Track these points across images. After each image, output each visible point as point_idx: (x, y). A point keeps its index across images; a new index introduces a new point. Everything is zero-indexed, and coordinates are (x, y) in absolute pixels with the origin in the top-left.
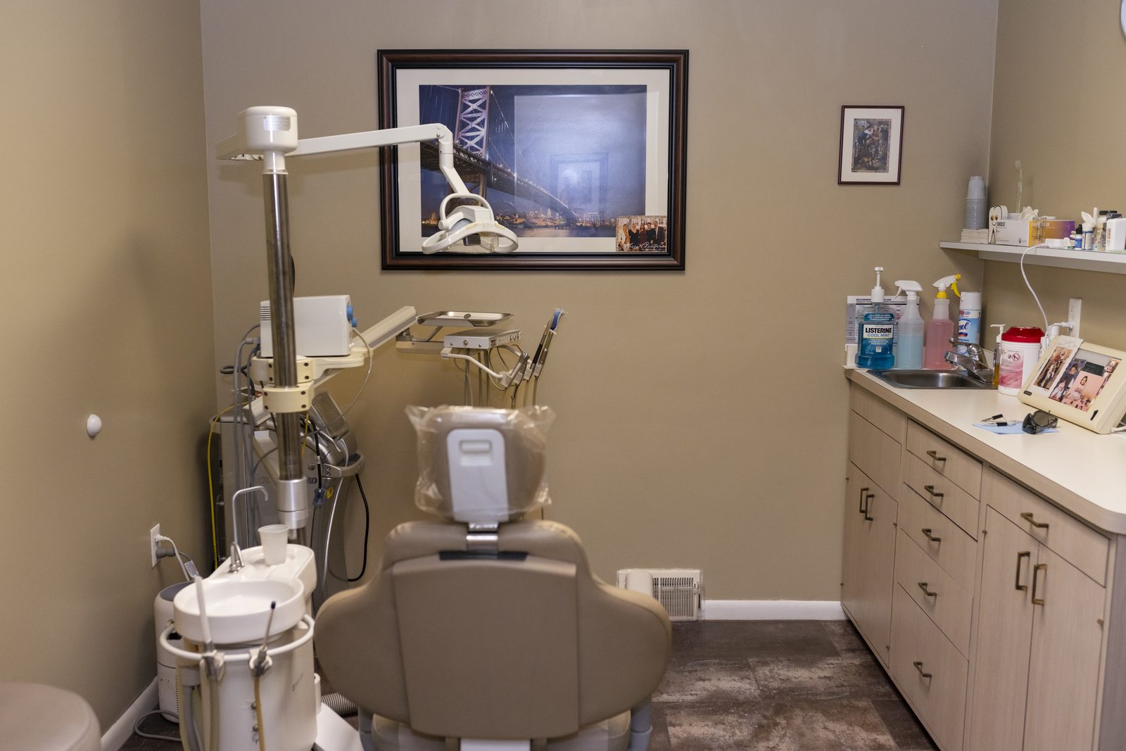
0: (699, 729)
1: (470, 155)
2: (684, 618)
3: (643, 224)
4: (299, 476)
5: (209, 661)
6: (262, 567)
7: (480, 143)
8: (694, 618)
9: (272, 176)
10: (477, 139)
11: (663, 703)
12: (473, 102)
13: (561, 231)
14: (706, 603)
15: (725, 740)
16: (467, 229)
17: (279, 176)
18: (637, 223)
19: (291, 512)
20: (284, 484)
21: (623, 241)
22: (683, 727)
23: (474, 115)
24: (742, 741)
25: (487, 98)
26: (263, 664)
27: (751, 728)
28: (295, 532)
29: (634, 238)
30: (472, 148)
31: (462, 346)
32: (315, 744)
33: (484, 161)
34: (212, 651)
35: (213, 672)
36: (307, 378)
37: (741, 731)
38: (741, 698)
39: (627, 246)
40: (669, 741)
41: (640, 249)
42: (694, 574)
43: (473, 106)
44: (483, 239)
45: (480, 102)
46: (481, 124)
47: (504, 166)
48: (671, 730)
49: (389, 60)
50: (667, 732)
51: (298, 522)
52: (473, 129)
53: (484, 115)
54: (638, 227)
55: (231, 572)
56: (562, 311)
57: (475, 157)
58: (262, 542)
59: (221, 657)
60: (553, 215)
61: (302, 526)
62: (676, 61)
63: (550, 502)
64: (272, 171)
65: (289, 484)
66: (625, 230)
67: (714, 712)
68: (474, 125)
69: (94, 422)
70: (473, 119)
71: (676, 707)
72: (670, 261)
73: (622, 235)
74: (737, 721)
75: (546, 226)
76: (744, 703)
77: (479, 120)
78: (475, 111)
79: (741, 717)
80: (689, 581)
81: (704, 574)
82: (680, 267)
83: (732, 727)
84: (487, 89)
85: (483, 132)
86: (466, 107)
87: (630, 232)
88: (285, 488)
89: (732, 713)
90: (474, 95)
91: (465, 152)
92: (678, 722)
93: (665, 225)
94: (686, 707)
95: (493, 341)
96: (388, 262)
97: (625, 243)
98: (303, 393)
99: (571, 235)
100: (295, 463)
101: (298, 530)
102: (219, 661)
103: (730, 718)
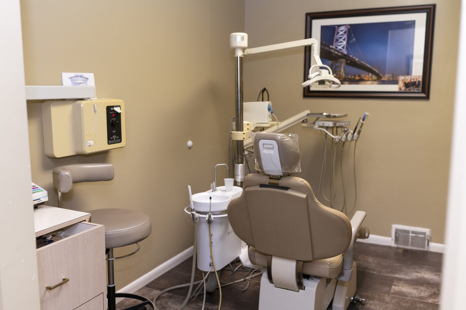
0: (406, 289)
1: (339, 52)
2: (421, 249)
3: (411, 79)
4: (242, 163)
5: (193, 215)
6: (224, 192)
7: (343, 47)
8: (426, 249)
9: (237, 57)
10: (342, 46)
11: (395, 277)
12: (341, 31)
13: (375, 82)
14: (432, 244)
15: (415, 295)
16: (318, 78)
17: (240, 57)
18: (408, 79)
19: (238, 175)
20: (237, 165)
21: (402, 86)
22: (399, 287)
23: (342, 36)
24: (423, 297)
25: (347, 29)
26: (210, 219)
27: (430, 293)
28: (240, 183)
29: (407, 85)
30: (340, 50)
31: (322, 125)
32: (239, 257)
33: (344, 55)
34: (194, 212)
35: (194, 219)
36: (248, 129)
37: (424, 293)
38: (432, 282)
39: (403, 89)
40: (390, 291)
41: (409, 90)
42: (427, 231)
43: (341, 33)
44: (327, 83)
45: (344, 31)
46: (344, 40)
47: (353, 56)
48: (393, 287)
49: (310, 17)
50: (391, 287)
51: (241, 179)
52: (341, 42)
53: (345, 36)
54: (409, 81)
55: (213, 191)
56: (368, 114)
57: (341, 53)
58: (225, 185)
59: (197, 215)
60: (372, 76)
61: (242, 181)
62: (430, 9)
63: (300, 171)
64: (237, 55)
65: (239, 166)
66: (402, 82)
67: (416, 285)
68: (341, 40)
69: (190, 143)
70: (341, 38)
71: (400, 280)
72: (423, 95)
73: (401, 84)
74: (425, 289)
75: (369, 80)
76: (432, 284)
77: (343, 38)
78: (342, 35)
79: (428, 288)
80: (424, 234)
81: (432, 232)
82: (427, 98)
83: (421, 291)
84: (347, 26)
85: (345, 43)
86: (338, 33)
87: (405, 83)
88: (237, 167)
89: (424, 286)
90: (342, 28)
91: (337, 51)
92: (398, 285)
93: (421, 80)
94: (405, 280)
95: (335, 124)
96: (306, 94)
97: (403, 87)
98: (244, 134)
99: (379, 84)
100: (240, 158)
101: (241, 182)
102: (197, 216)
103: (422, 288)
